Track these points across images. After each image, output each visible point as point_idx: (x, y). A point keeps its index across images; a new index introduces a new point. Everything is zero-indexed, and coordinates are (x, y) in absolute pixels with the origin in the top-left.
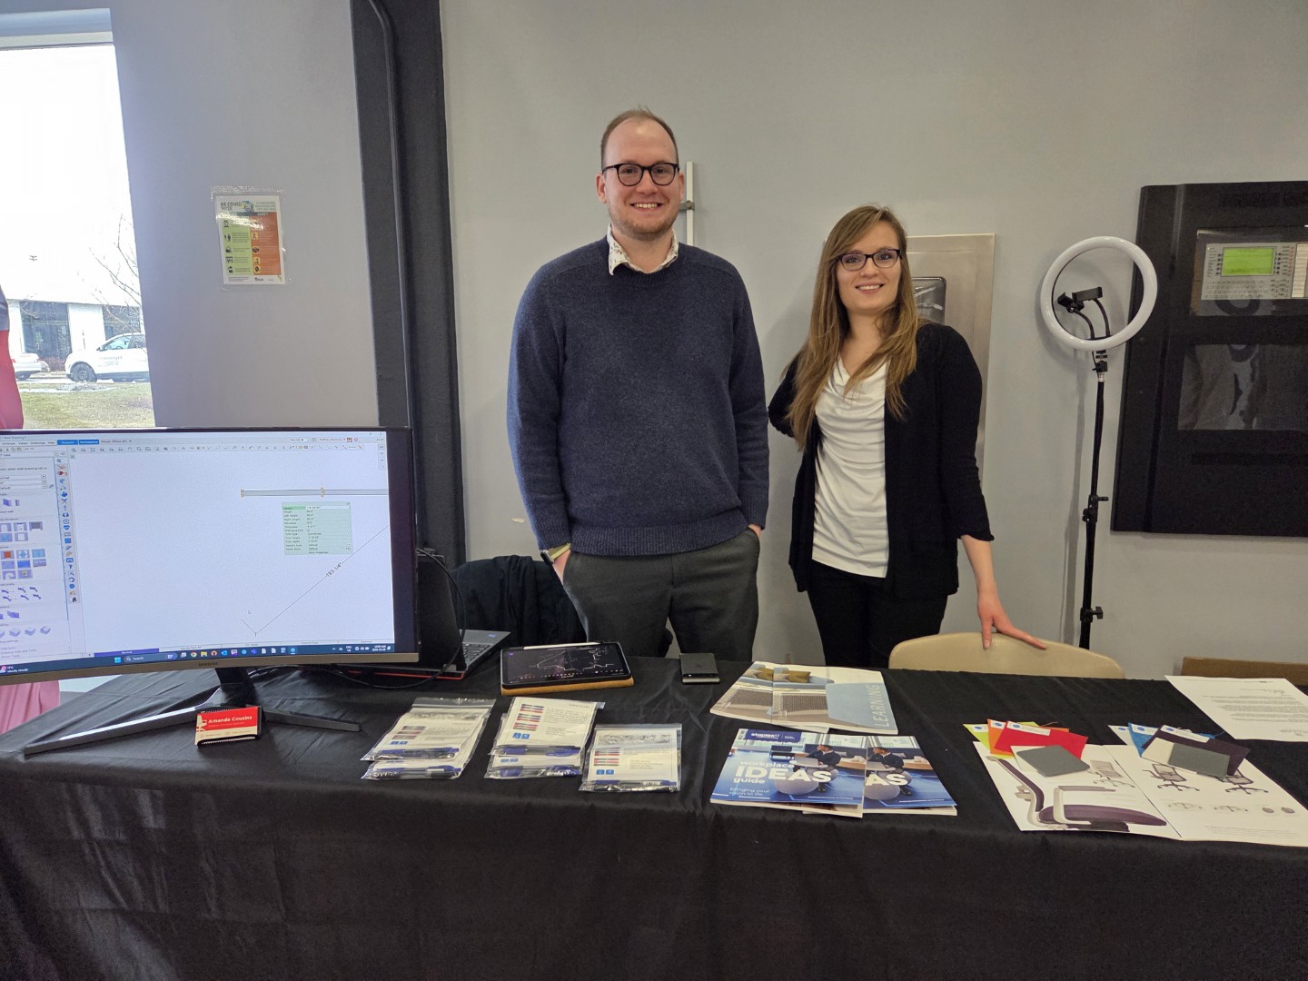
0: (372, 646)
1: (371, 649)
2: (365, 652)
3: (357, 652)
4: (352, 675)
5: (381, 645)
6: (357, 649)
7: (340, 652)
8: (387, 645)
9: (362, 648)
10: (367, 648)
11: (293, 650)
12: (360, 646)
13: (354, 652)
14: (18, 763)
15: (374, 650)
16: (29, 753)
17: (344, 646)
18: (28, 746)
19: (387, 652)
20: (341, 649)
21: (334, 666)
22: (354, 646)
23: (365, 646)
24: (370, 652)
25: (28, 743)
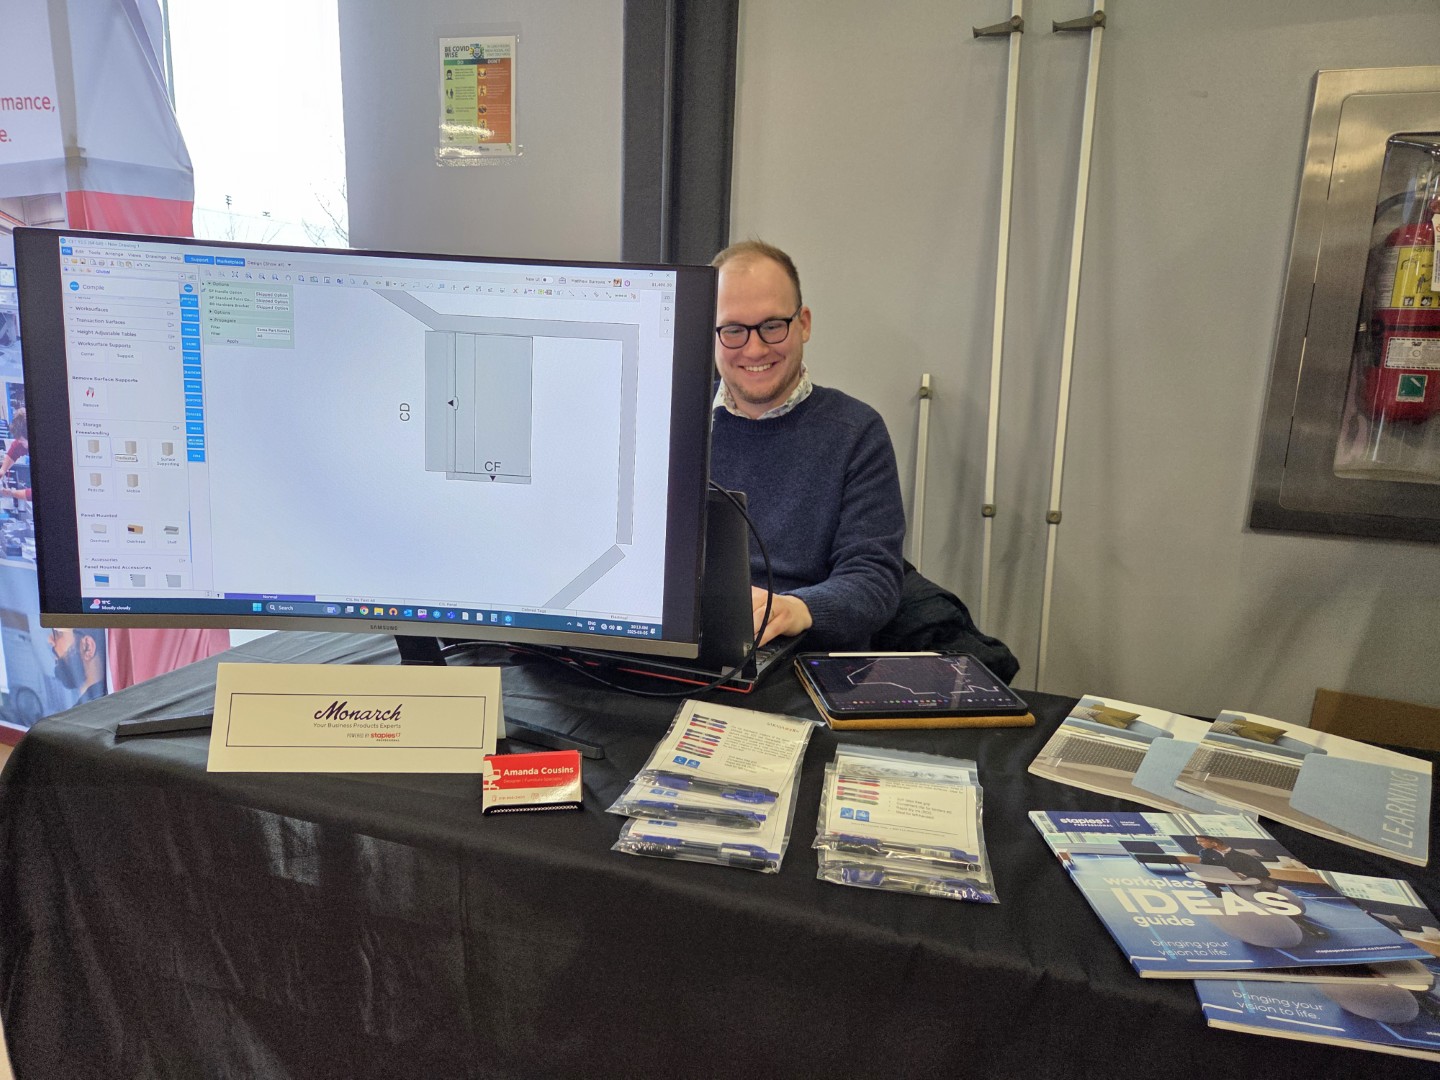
0: (627, 625)
1: (625, 630)
2: (616, 633)
3: (603, 633)
4: (588, 669)
5: (642, 624)
6: (604, 627)
7: (579, 631)
8: (651, 626)
9: (612, 627)
10: (619, 628)
11: (508, 618)
12: (608, 622)
13: (599, 631)
14: (103, 747)
15: (629, 632)
16: (123, 734)
17: (584, 621)
18: (121, 724)
19: (650, 637)
20: (580, 625)
21: (565, 651)
22: (599, 622)
23: (616, 623)
24: (623, 634)
25: (125, 719)
